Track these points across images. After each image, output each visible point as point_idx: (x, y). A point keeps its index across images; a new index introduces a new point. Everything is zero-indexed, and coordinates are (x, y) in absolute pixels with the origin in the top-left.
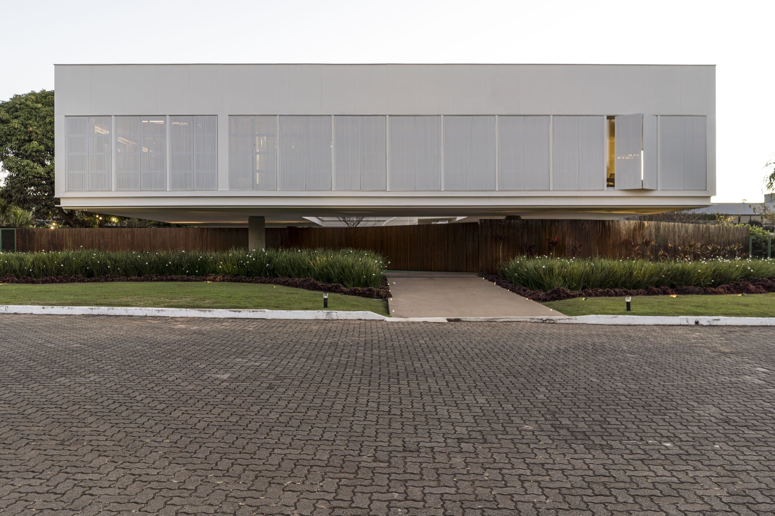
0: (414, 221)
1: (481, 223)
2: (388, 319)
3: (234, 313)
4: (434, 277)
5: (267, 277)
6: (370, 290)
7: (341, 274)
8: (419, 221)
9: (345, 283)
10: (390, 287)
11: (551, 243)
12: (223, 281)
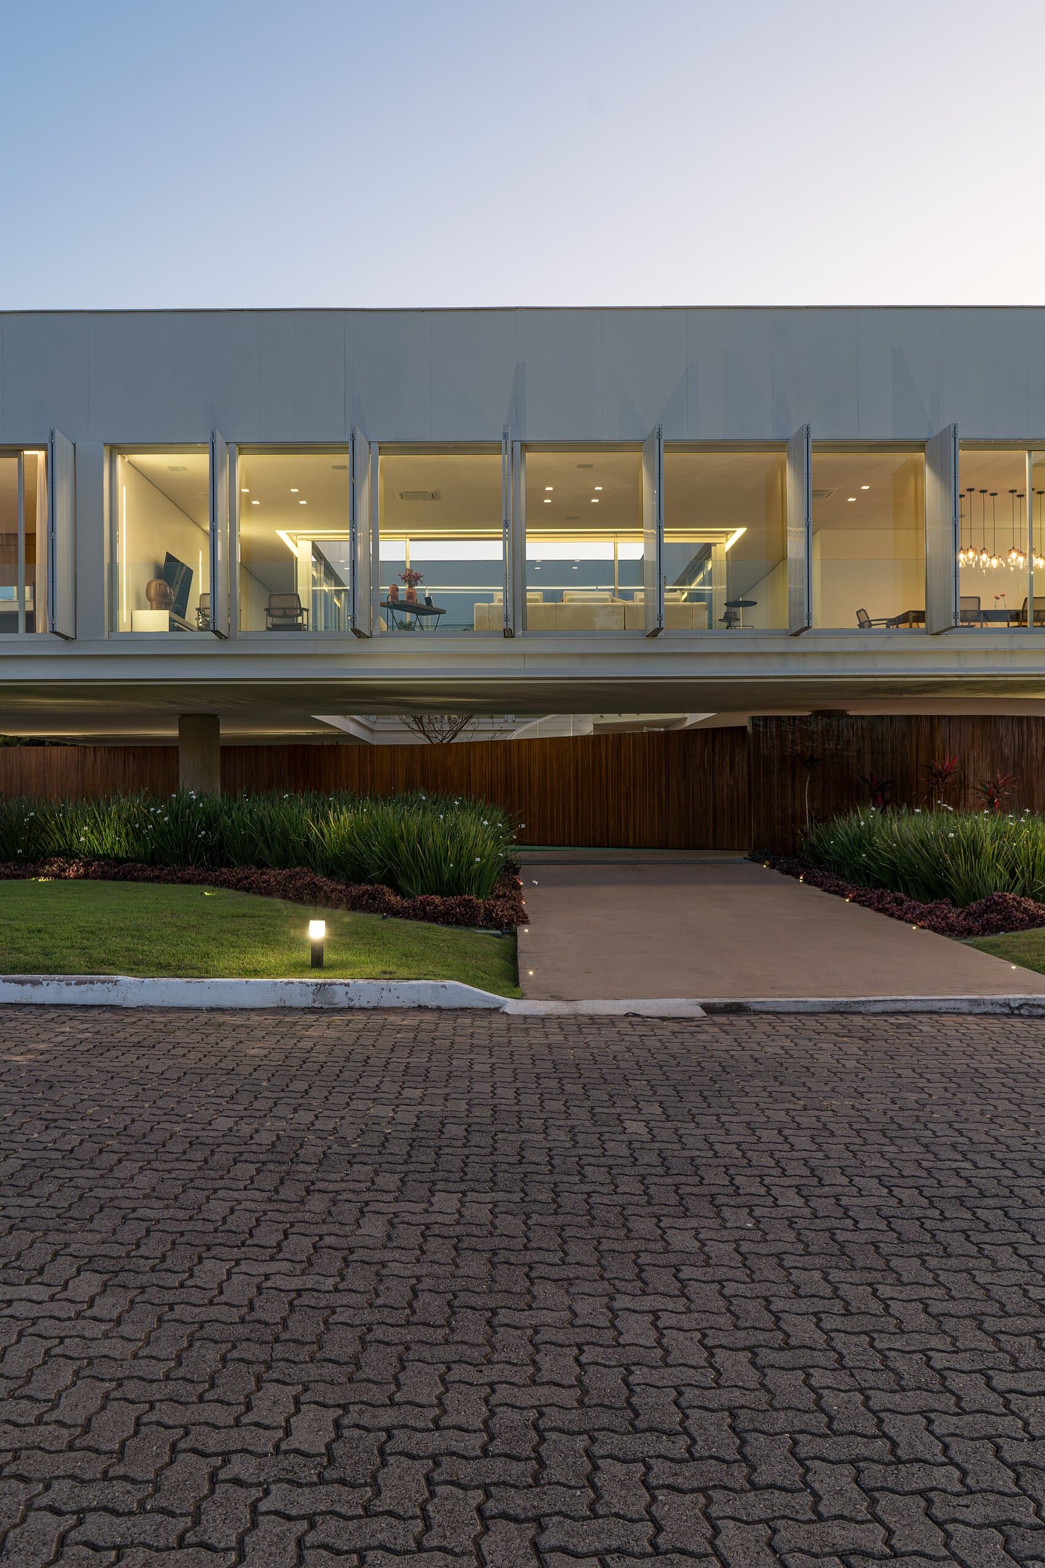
0: (585, 725)
1: (755, 726)
2: (513, 1006)
3: (19, 987)
4: (638, 862)
5: (203, 864)
6: (468, 904)
7: (390, 858)
8: (596, 726)
9: (402, 882)
10: (524, 892)
11: (934, 775)
12: (86, 876)
